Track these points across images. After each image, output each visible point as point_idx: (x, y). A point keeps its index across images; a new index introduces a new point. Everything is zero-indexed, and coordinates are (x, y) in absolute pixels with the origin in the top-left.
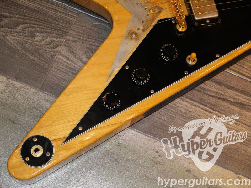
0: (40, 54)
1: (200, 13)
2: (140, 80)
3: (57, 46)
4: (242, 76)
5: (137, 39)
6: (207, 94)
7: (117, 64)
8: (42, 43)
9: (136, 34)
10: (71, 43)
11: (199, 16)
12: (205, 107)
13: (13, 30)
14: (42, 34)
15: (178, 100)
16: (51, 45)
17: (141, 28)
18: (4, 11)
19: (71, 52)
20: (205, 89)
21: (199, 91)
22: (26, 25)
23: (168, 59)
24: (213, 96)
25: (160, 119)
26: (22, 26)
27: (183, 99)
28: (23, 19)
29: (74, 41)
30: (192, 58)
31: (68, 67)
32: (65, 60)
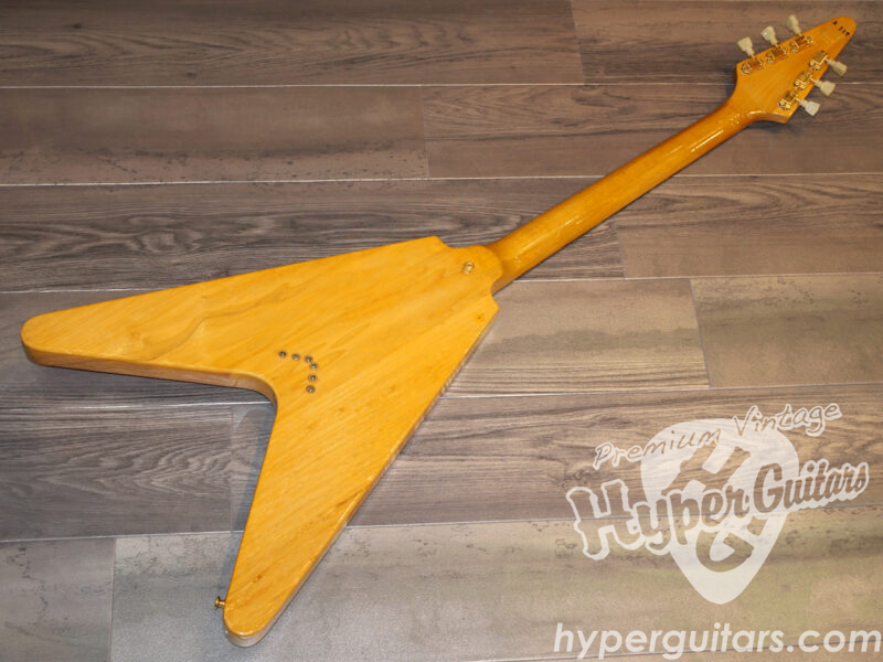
0: (208, 485)
3: (225, 464)
4: (483, 396)
8: (203, 469)
10: (241, 452)
12: (454, 457)
13: (155, 470)
14: (197, 458)
16: (217, 466)
18: (129, 450)
19: (248, 463)
22: (170, 455)
24: (458, 438)
26: (163, 459)
28: (160, 449)
29: (244, 448)
32: (244, 477)
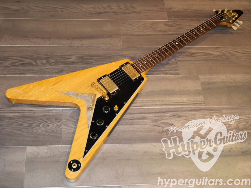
0: (55, 132)
1: (111, 90)
2: (100, 124)
3: (60, 126)
5: (92, 109)
6: (127, 120)
7: (89, 122)
8: (54, 127)
9: (91, 108)
10: (65, 123)
11: (111, 91)
12: (129, 125)
13: (39, 127)
14: (52, 124)
15: (117, 127)
16: (58, 126)
17: (92, 104)
18: (31, 121)
19: (67, 126)
20: (126, 118)
21: (124, 120)
22: (44, 123)
23: (107, 112)
24: (130, 120)
25: (114, 136)
26: (42, 124)
27: (119, 126)
28: (41, 121)
29: (66, 121)
30: (116, 108)
31: (69, 132)
32: (66, 130)
